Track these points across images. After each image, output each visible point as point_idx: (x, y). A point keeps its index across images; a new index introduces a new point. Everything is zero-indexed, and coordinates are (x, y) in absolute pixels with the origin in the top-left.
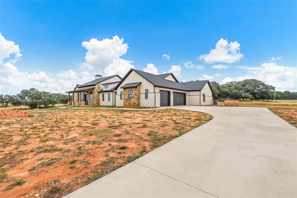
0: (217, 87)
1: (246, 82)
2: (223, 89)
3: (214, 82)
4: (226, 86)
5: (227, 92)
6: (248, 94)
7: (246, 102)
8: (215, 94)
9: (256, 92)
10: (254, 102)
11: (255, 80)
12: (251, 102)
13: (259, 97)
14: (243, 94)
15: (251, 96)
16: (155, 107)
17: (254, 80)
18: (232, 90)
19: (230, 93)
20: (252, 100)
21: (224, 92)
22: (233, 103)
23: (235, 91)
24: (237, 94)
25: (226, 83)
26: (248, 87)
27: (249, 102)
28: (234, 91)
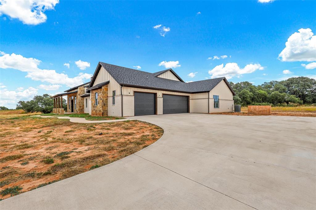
0: (250, 89)
1: (291, 81)
2: (257, 91)
3: (246, 82)
4: (263, 87)
5: (263, 95)
6: (293, 96)
7: (291, 108)
8: (246, 98)
9: (307, 94)
10: (303, 107)
11: (305, 78)
12: (298, 107)
13: (310, 100)
14: (286, 97)
15: (297, 99)
16: (122, 117)
17: (303, 78)
18: (270, 92)
19: (268, 96)
20: (300, 104)
21: (260, 95)
22: (261, 109)
23: (275, 94)
24: (278, 96)
25: (264, 84)
26: (294, 87)
27: (294, 108)
28: (273, 93)
